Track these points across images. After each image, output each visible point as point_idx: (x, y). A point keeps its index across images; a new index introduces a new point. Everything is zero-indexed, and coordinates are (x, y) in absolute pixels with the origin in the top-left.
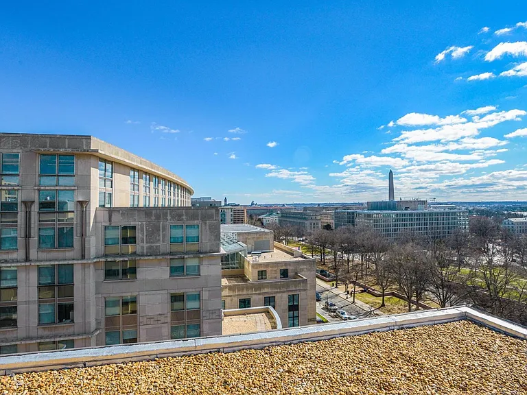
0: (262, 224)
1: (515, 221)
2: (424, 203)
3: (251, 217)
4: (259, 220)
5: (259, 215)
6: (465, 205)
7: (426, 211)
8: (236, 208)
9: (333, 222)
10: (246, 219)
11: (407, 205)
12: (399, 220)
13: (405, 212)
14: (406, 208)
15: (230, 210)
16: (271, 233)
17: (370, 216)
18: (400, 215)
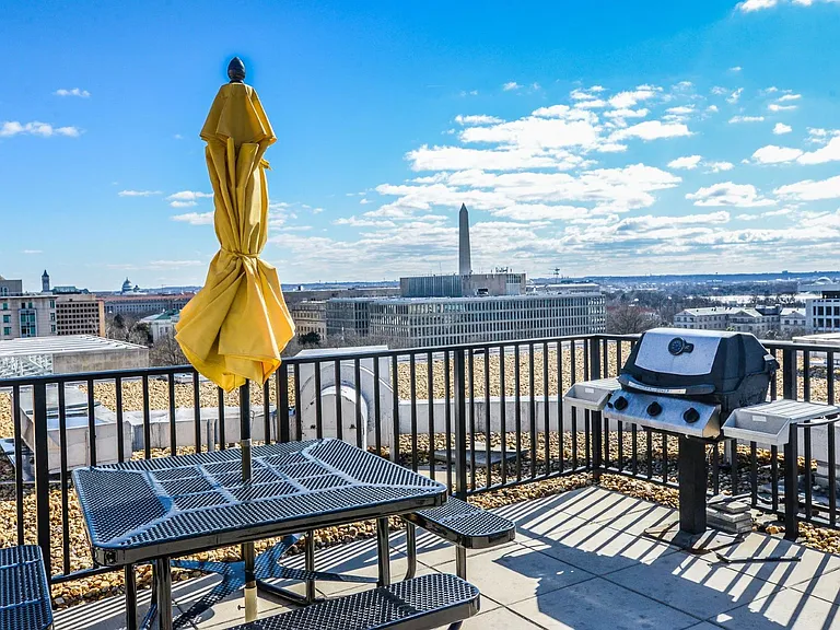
0: (150, 339)
1: (696, 314)
2: (519, 279)
3: (118, 321)
4: (142, 328)
5: (143, 315)
6: (619, 284)
7: (523, 297)
8: (76, 298)
9: (323, 326)
10: (103, 326)
11: (484, 284)
12: (468, 318)
13: (478, 299)
14: (482, 292)
15: (48, 303)
16: (142, 352)
17: (403, 309)
18: (469, 306)
